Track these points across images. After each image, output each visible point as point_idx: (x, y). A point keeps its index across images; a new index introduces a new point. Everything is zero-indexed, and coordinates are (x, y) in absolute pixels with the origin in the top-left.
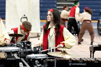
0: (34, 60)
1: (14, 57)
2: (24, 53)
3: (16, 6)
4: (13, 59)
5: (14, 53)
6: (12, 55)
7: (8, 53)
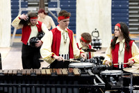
0: (109, 76)
1: (88, 73)
2: (98, 69)
3: (86, 20)
4: (87, 75)
5: (87, 69)
6: (86, 71)
7: (82, 69)
